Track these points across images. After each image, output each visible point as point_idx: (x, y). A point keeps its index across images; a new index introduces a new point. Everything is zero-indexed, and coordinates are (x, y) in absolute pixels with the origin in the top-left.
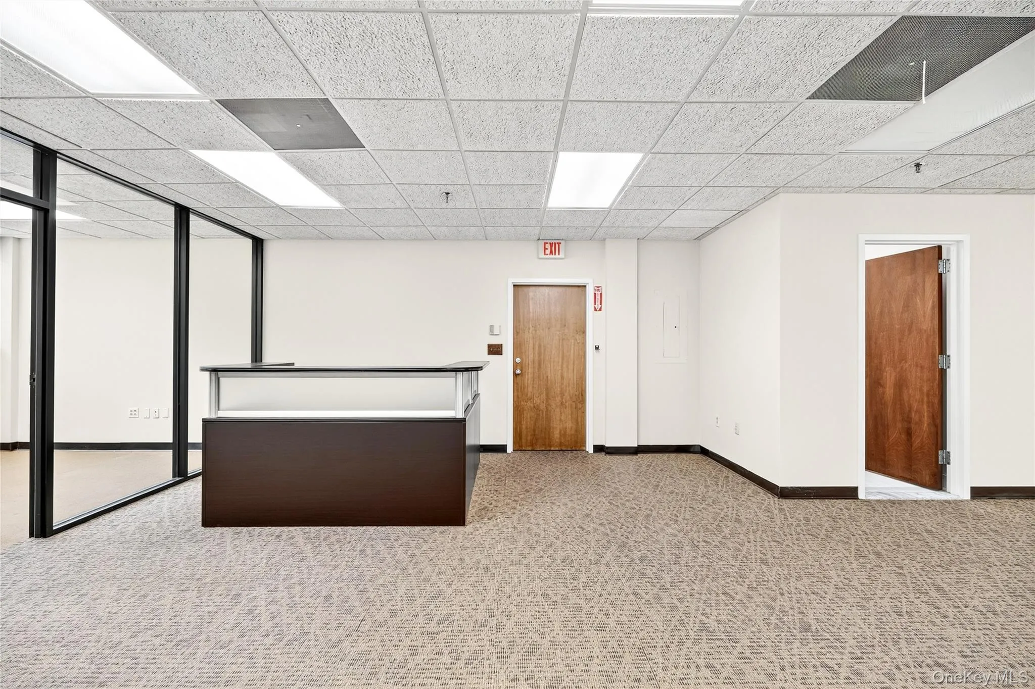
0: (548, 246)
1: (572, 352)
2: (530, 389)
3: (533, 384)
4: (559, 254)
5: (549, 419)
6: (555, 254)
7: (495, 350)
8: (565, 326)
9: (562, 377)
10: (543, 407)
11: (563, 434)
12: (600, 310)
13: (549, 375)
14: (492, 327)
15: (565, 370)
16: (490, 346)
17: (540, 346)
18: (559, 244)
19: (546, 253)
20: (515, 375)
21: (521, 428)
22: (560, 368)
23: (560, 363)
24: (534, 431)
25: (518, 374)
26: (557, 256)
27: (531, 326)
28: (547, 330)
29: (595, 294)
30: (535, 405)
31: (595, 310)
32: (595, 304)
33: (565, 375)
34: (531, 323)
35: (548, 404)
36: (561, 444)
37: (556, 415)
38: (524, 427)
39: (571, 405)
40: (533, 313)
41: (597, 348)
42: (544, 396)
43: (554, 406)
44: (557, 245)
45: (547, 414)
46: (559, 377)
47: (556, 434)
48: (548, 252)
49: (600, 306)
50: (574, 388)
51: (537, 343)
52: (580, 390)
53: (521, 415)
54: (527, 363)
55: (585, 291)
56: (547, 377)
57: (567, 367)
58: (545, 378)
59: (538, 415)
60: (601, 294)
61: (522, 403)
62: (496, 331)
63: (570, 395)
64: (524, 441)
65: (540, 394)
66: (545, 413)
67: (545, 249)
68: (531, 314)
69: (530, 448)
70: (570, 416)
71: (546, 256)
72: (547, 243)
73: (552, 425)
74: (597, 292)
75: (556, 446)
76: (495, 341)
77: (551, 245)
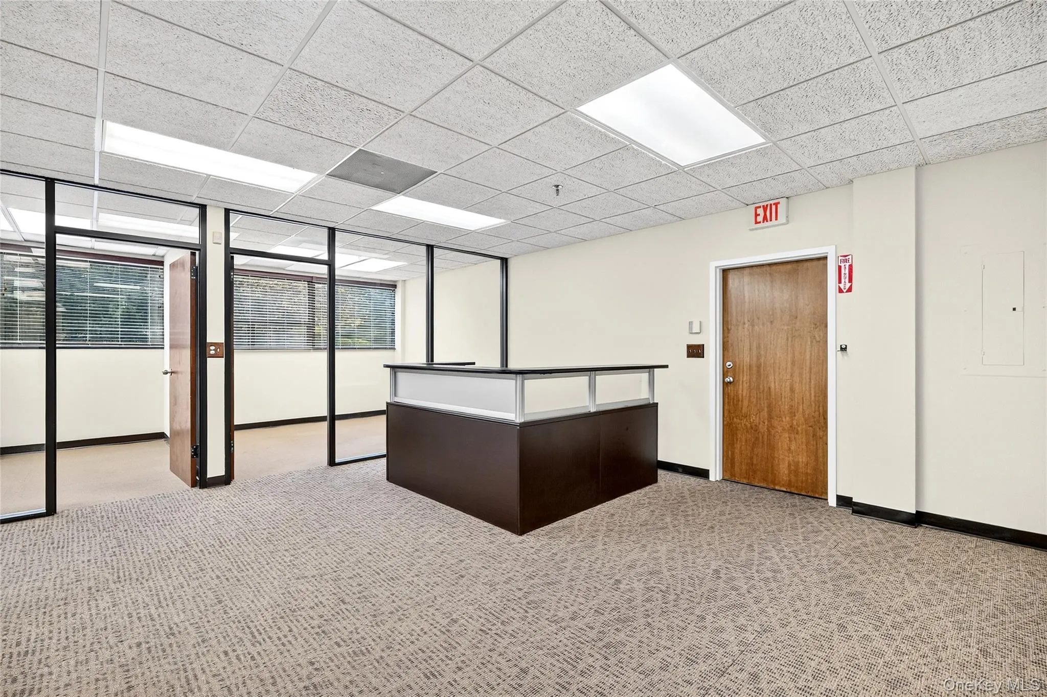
0: (760, 211)
1: (808, 354)
2: (746, 403)
3: (750, 396)
4: (776, 219)
5: (772, 447)
6: (771, 220)
7: (696, 351)
8: (797, 317)
9: (792, 390)
10: (763, 428)
11: (794, 470)
12: (850, 290)
13: (772, 386)
14: (691, 323)
15: (797, 379)
16: (689, 347)
17: (759, 347)
18: (776, 204)
19: (758, 220)
20: (725, 385)
21: (733, 454)
22: (788, 377)
23: (789, 370)
24: (751, 458)
25: (730, 383)
26: (774, 222)
27: (746, 320)
28: (769, 324)
29: (840, 267)
30: (753, 424)
31: (841, 291)
32: (840, 282)
33: (797, 386)
34: (746, 316)
35: (771, 427)
36: (790, 484)
37: (783, 441)
38: (737, 451)
39: (806, 431)
40: (749, 303)
41: (843, 349)
42: (765, 413)
43: (779, 429)
44: (774, 207)
45: (769, 440)
46: (788, 389)
47: (783, 470)
48: (760, 219)
49: (848, 285)
50: (811, 405)
51: (755, 343)
52: (821, 411)
53: (733, 435)
54: (742, 368)
55: (826, 265)
56: (770, 388)
57: (801, 374)
58: (766, 389)
59: (757, 439)
60: (851, 267)
61: (735, 420)
62: (696, 329)
63: (804, 416)
64: (737, 469)
65: (759, 411)
66: (765, 437)
67: (757, 215)
68: (747, 304)
69: (745, 481)
70: (804, 447)
71: (758, 225)
72: (760, 207)
73: (776, 455)
74: (842, 265)
75: (783, 486)
76: (696, 341)
77: (765, 208)
